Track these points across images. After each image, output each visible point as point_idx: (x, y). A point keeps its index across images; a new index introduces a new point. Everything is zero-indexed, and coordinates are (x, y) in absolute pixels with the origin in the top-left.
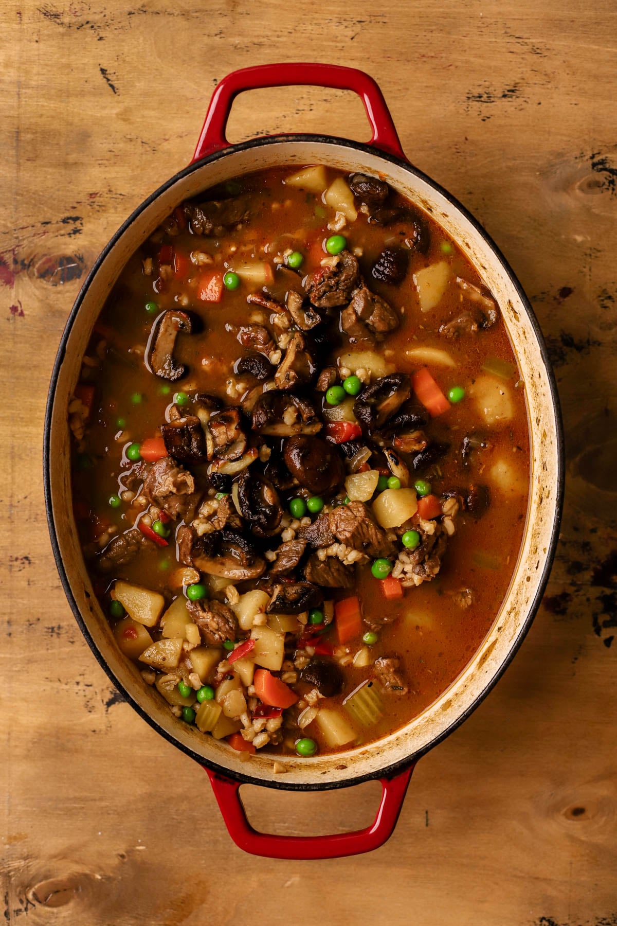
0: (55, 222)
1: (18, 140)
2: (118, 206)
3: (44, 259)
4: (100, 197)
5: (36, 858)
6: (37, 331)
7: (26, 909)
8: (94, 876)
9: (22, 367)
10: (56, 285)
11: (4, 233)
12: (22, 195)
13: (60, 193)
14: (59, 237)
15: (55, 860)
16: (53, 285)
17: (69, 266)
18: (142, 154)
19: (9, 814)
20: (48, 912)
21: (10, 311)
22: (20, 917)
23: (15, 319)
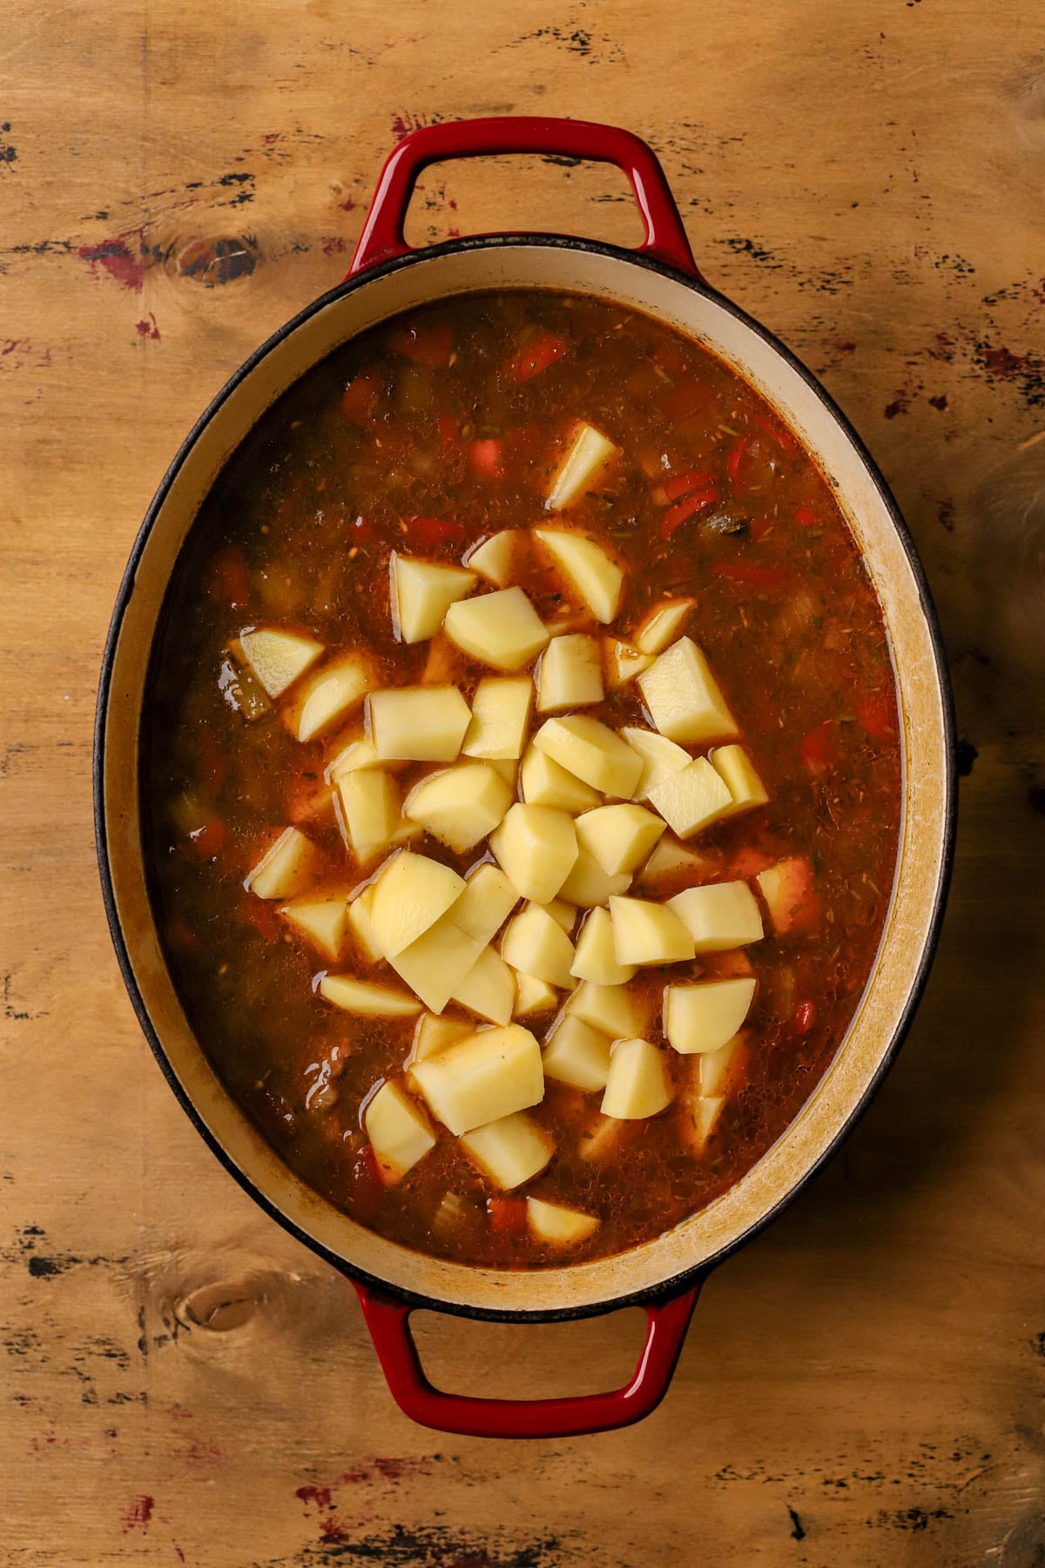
0: (209, 183)
1: (146, 51)
2: (313, 155)
3: (191, 245)
4: (282, 141)
5: (191, 1247)
6: (183, 363)
7: (175, 1335)
8: (289, 1276)
9: (158, 423)
10: (212, 287)
11: (126, 204)
12: (154, 140)
13: (217, 135)
14: (216, 207)
15: (222, 1249)
16: (208, 287)
17: (234, 255)
18: (350, 70)
19: (144, 1175)
20: (211, 1340)
21: (136, 330)
22: (164, 1349)
23: (145, 344)
